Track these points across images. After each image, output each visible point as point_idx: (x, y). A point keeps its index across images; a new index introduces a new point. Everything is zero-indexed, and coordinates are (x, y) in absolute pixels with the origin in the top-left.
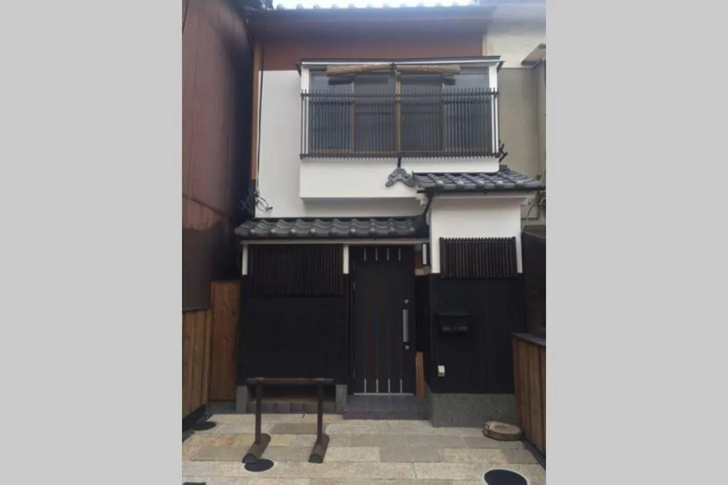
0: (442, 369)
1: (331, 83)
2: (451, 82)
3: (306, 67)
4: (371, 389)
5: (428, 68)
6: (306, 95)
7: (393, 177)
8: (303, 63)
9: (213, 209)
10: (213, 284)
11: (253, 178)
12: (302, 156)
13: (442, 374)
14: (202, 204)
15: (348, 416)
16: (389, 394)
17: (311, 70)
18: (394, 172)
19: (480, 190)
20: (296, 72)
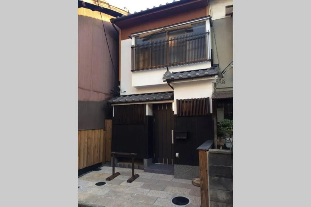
0: (177, 154)
1: (144, 40)
2: (192, 31)
3: (133, 36)
4: (161, 162)
5: (178, 28)
6: (134, 47)
7: (165, 75)
8: (132, 35)
9: (104, 93)
10: (106, 120)
11: (119, 81)
12: (132, 71)
13: (177, 156)
14: (98, 92)
15: (146, 171)
16: (163, 164)
17: (135, 37)
18: (166, 73)
19: (190, 78)
20: (130, 39)
